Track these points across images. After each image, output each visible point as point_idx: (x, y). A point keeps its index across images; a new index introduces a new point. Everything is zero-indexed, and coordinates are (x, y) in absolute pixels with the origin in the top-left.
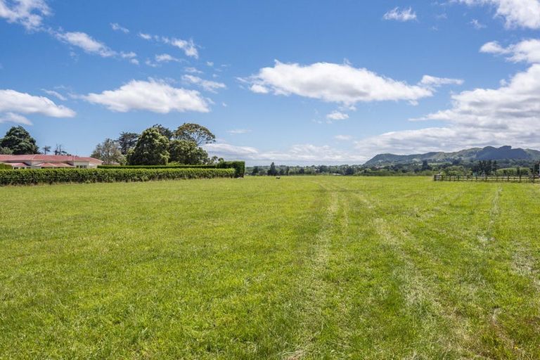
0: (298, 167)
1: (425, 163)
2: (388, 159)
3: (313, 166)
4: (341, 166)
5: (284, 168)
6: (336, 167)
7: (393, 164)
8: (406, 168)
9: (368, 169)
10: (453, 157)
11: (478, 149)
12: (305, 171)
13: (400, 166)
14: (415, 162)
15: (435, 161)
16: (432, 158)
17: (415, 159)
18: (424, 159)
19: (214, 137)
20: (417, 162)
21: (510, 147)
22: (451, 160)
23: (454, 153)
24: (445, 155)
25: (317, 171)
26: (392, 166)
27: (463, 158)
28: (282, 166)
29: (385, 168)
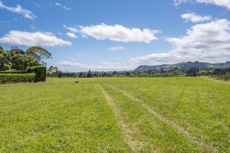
0: (103, 72)
1: (162, 69)
2: (144, 68)
3: (110, 71)
4: (123, 71)
5: (96, 73)
6: (121, 72)
7: (147, 70)
8: (153, 72)
9: (136, 73)
10: (173, 67)
11: (184, 63)
12: (107, 74)
13: (151, 71)
14: (157, 69)
15: (166, 69)
16: (165, 67)
17: (157, 68)
18: (161, 68)
19: (50, 54)
20: (158, 69)
21: (198, 62)
22: (173, 68)
23: (174, 65)
24: (170, 65)
25: (112, 74)
26: (147, 71)
27: (178, 67)
28: (95, 72)
29: (144, 72)
